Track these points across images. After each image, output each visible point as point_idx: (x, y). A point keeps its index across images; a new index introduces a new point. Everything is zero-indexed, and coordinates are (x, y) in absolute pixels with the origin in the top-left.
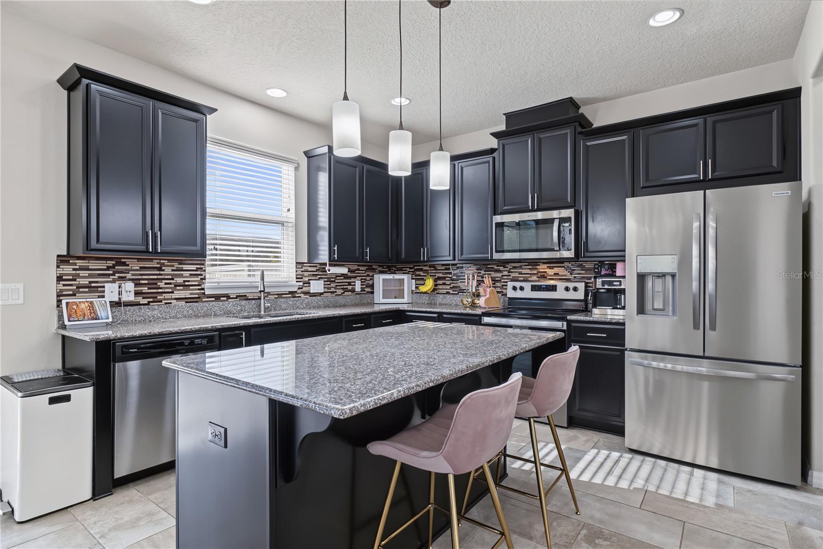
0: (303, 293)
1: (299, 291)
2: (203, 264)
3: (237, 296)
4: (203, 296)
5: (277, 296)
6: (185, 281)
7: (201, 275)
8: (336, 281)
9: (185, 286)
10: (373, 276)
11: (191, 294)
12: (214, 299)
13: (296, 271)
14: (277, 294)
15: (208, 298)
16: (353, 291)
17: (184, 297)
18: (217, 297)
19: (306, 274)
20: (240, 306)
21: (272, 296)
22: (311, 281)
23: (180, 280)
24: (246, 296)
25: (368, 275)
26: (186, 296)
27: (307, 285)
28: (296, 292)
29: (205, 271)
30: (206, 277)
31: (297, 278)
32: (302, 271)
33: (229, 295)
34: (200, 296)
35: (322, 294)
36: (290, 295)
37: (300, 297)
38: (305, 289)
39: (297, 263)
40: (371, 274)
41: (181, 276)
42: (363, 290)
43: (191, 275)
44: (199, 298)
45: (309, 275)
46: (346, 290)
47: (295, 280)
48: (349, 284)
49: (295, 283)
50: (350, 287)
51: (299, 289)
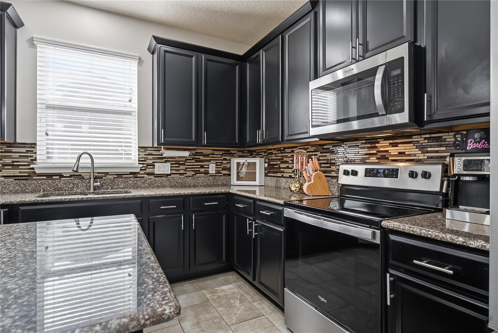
0: (147, 174)
1: (143, 172)
2: (34, 148)
3: (70, 175)
4: (34, 174)
5: (116, 176)
6: (13, 162)
7: (32, 157)
8: (186, 164)
9: (13, 166)
10: (230, 160)
11: (20, 173)
12: (45, 177)
13: (139, 155)
14: (116, 175)
15: (38, 176)
16: (206, 173)
17: (13, 175)
18: (49, 176)
19: (150, 157)
20: (73, 184)
21: (111, 176)
22: (155, 164)
23: (9, 161)
24: (81, 175)
25: (225, 159)
26: (15, 175)
27: (152, 167)
28: (138, 173)
29: (36, 153)
30: (37, 158)
31: (139, 161)
32: (145, 155)
33: (62, 174)
34: (30, 174)
35: (168, 175)
36: (132, 176)
37: (143, 177)
38: (148, 171)
39: (139, 147)
40: (228, 158)
41: (10, 157)
42: (218, 172)
43: (20, 156)
44: (29, 176)
45: (154, 159)
46: (199, 172)
47: (137, 162)
48: (202, 167)
49: (138, 165)
50: (202, 170)
51: (141, 170)
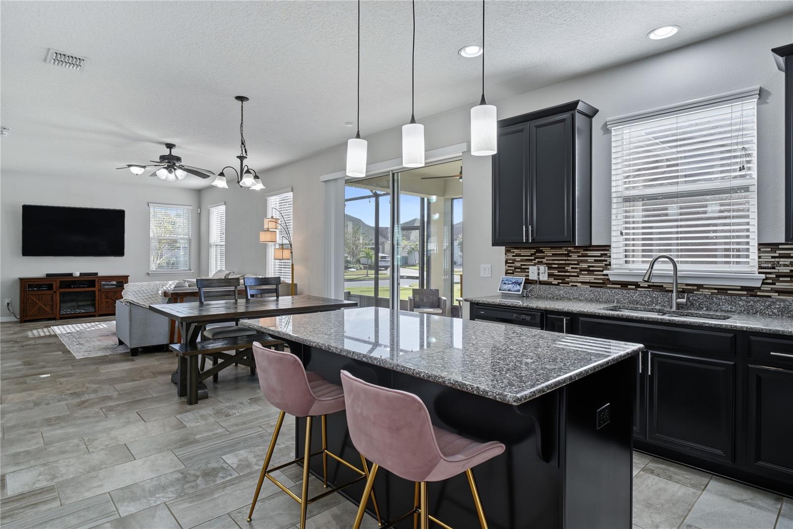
0: (776, 292)
1: (768, 287)
2: (608, 250)
3: (648, 285)
4: (608, 281)
5: (716, 291)
6: (589, 267)
7: (606, 261)
9: (589, 271)
11: (595, 279)
12: (620, 286)
13: (759, 257)
14: (715, 289)
15: (613, 284)
17: (589, 281)
18: (624, 285)
19: (785, 261)
20: (651, 297)
21: (706, 290)
23: (585, 266)
24: (662, 286)
26: (591, 281)
28: (759, 289)
29: (610, 257)
30: (612, 263)
31: (760, 268)
32: (773, 257)
33: (639, 283)
34: (604, 281)
36: (745, 293)
37: (770, 297)
38: (780, 285)
39: (760, 244)
41: (586, 261)
43: (595, 260)
44: (603, 283)
47: (756, 269)
49: (757, 275)
51: (763, 283)
